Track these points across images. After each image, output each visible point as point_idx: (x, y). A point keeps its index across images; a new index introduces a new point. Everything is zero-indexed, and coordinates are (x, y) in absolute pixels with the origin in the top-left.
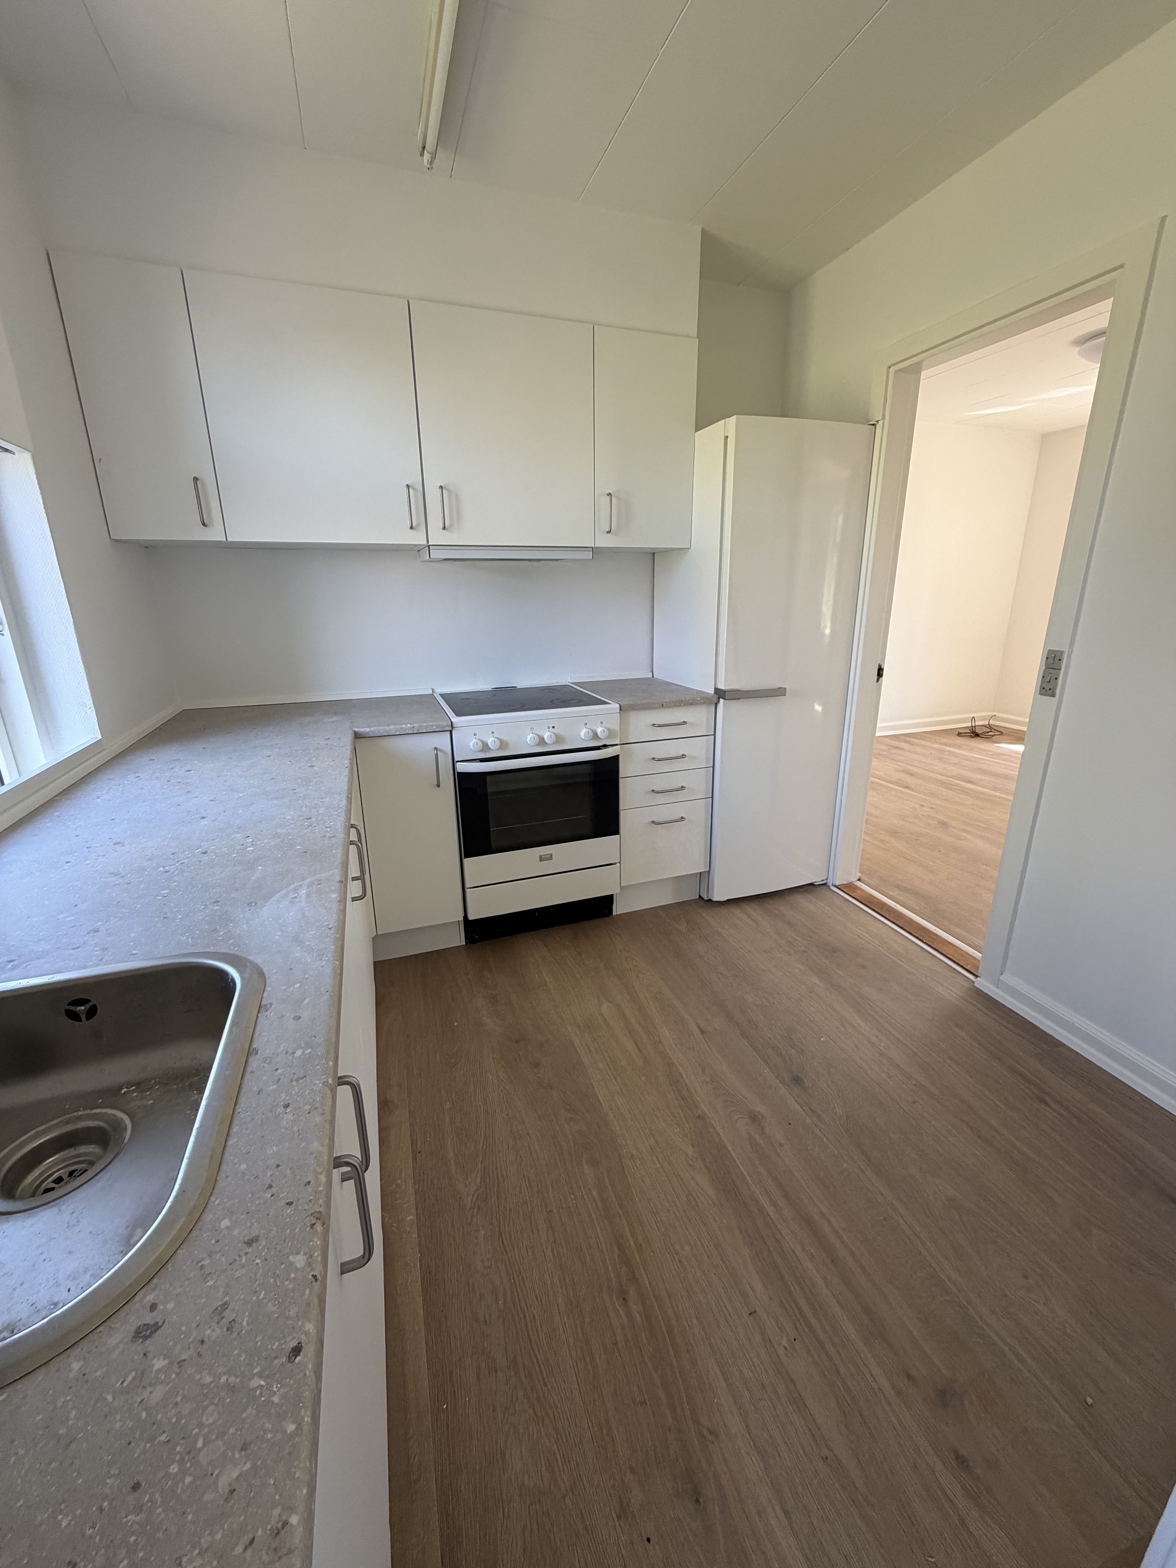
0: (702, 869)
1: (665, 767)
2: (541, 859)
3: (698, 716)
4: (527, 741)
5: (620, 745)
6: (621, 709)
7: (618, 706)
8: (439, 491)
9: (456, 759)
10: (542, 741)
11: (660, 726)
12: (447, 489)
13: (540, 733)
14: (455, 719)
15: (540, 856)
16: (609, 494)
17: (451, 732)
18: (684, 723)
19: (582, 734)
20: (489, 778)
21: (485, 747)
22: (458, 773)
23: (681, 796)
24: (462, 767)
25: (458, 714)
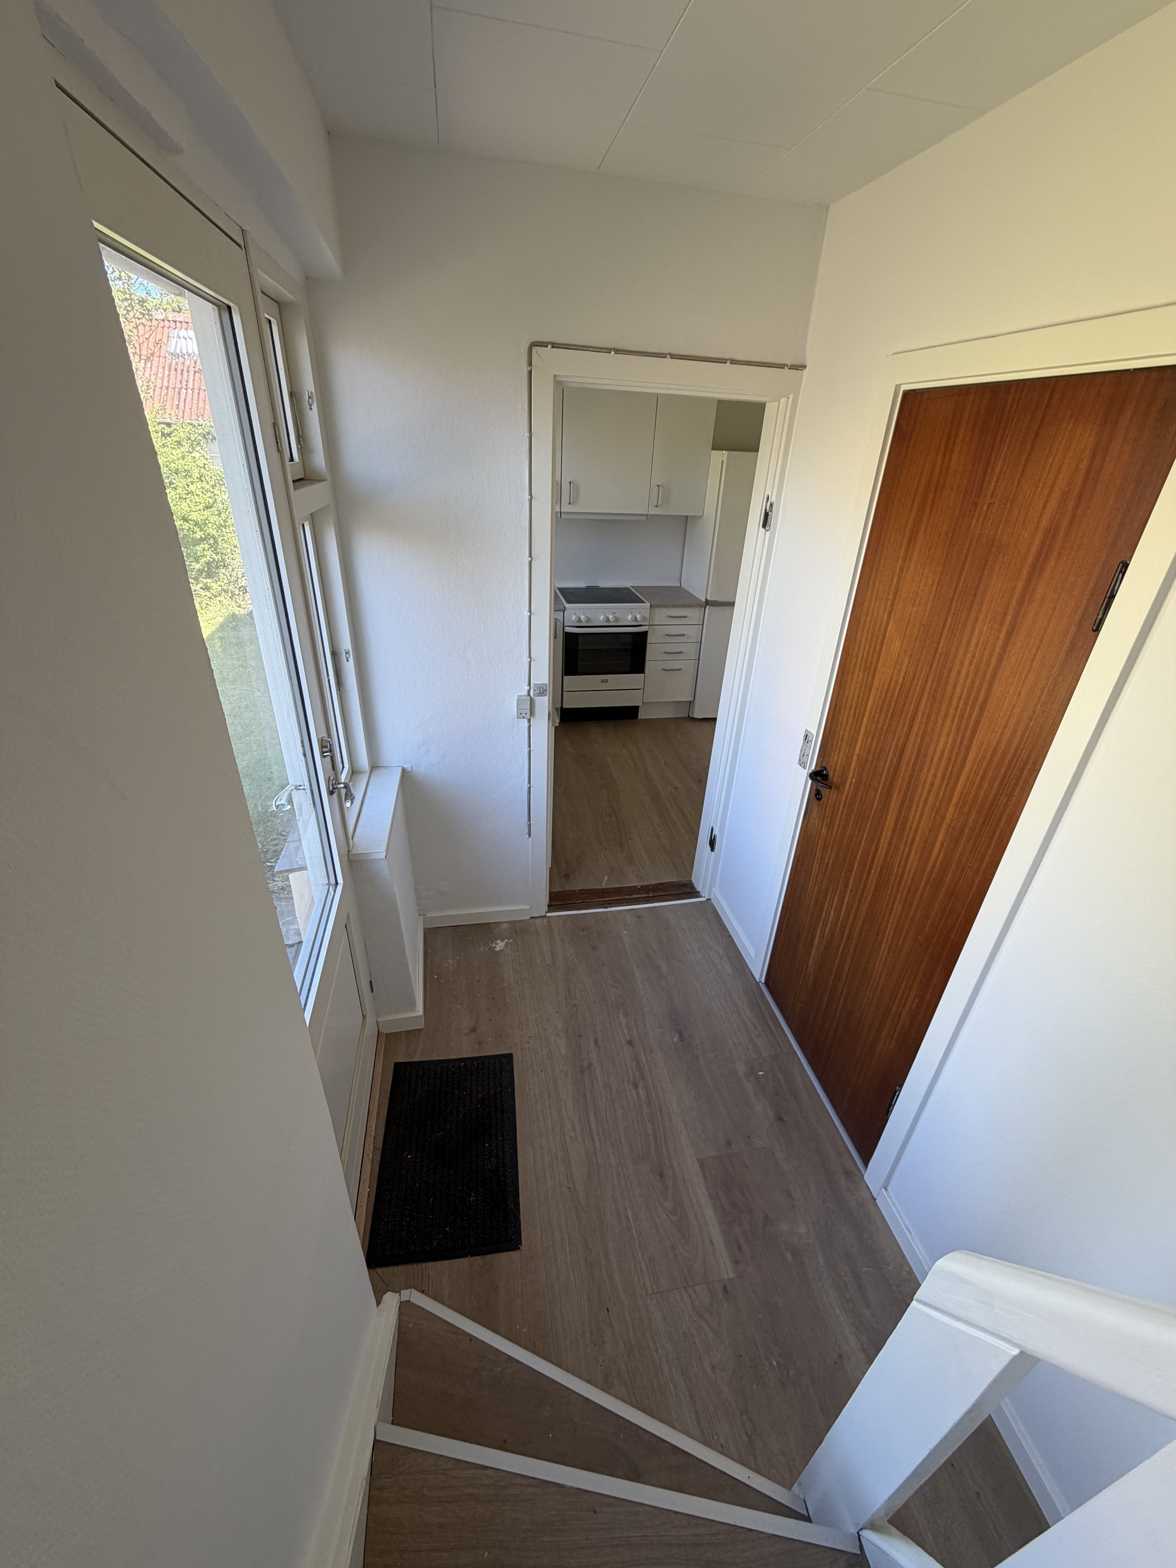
0: (690, 699)
1: (672, 639)
2: (603, 681)
3: (693, 614)
4: (601, 619)
5: (649, 625)
6: (651, 606)
7: (649, 604)
8: (569, 485)
9: (565, 625)
10: (608, 620)
11: (671, 617)
12: (573, 484)
13: (607, 615)
14: (567, 605)
15: (602, 680)
16: (659, 486)
17: (564, 611)
18: (685, 617)
19: (629, 617)
20: (580, 636)
21: (580, 620)
22: (566, 633)
23: (680, 656)
24: (568, 630)
25: (569, 602)
